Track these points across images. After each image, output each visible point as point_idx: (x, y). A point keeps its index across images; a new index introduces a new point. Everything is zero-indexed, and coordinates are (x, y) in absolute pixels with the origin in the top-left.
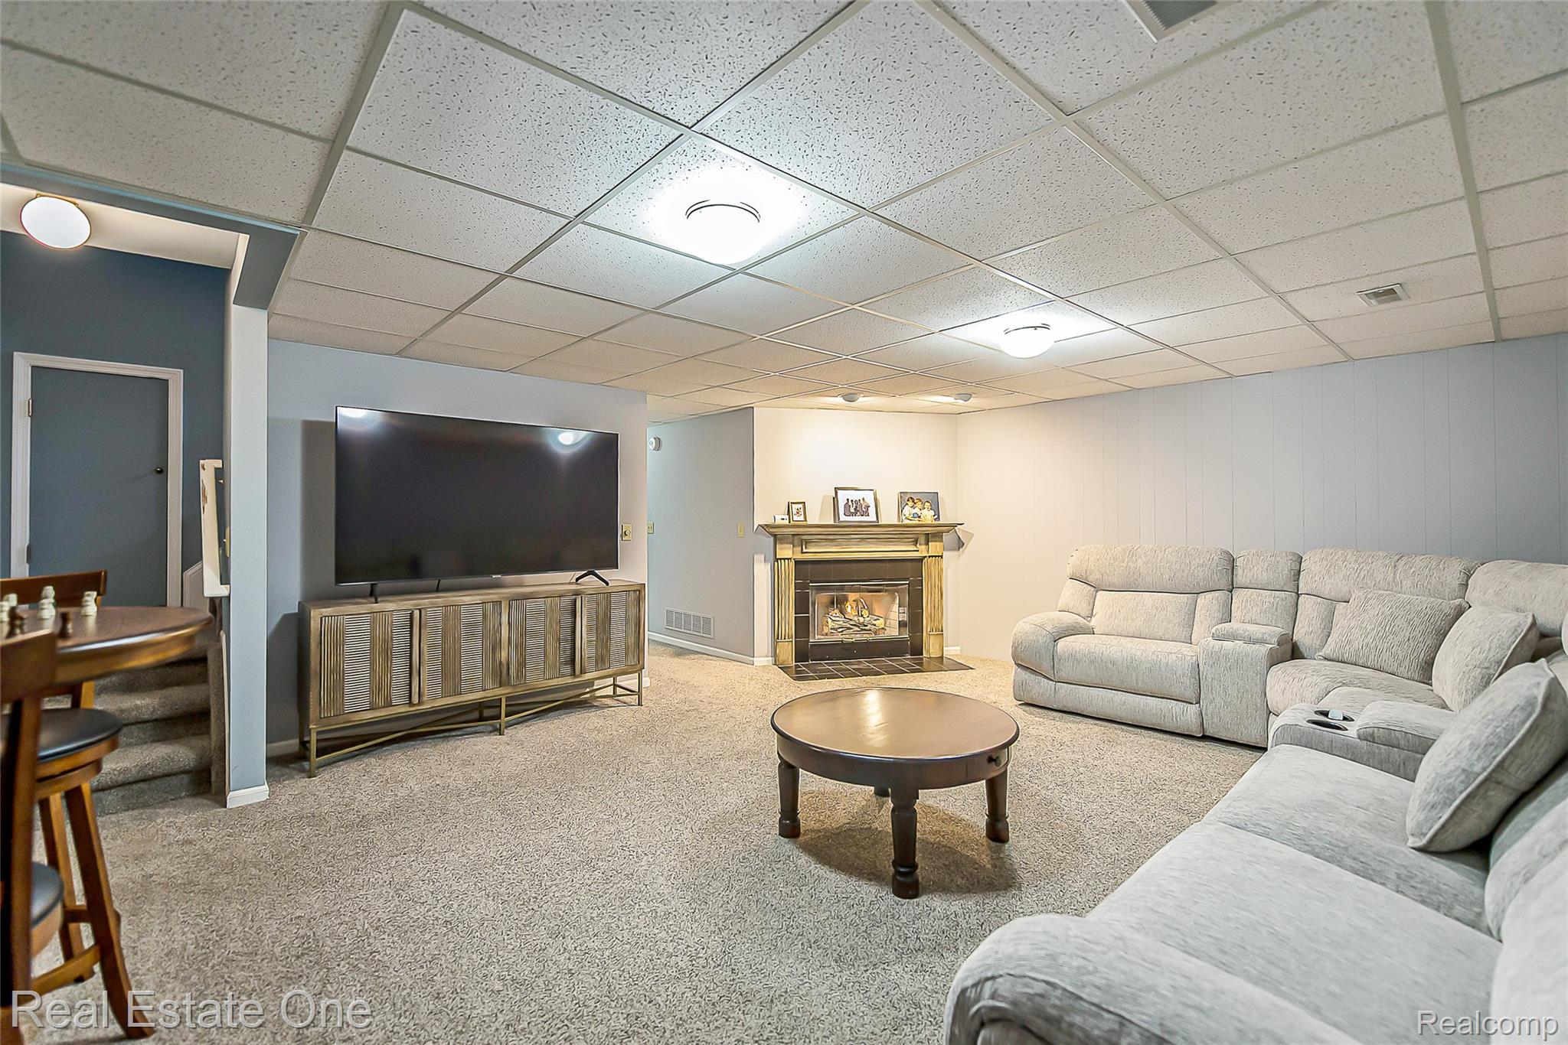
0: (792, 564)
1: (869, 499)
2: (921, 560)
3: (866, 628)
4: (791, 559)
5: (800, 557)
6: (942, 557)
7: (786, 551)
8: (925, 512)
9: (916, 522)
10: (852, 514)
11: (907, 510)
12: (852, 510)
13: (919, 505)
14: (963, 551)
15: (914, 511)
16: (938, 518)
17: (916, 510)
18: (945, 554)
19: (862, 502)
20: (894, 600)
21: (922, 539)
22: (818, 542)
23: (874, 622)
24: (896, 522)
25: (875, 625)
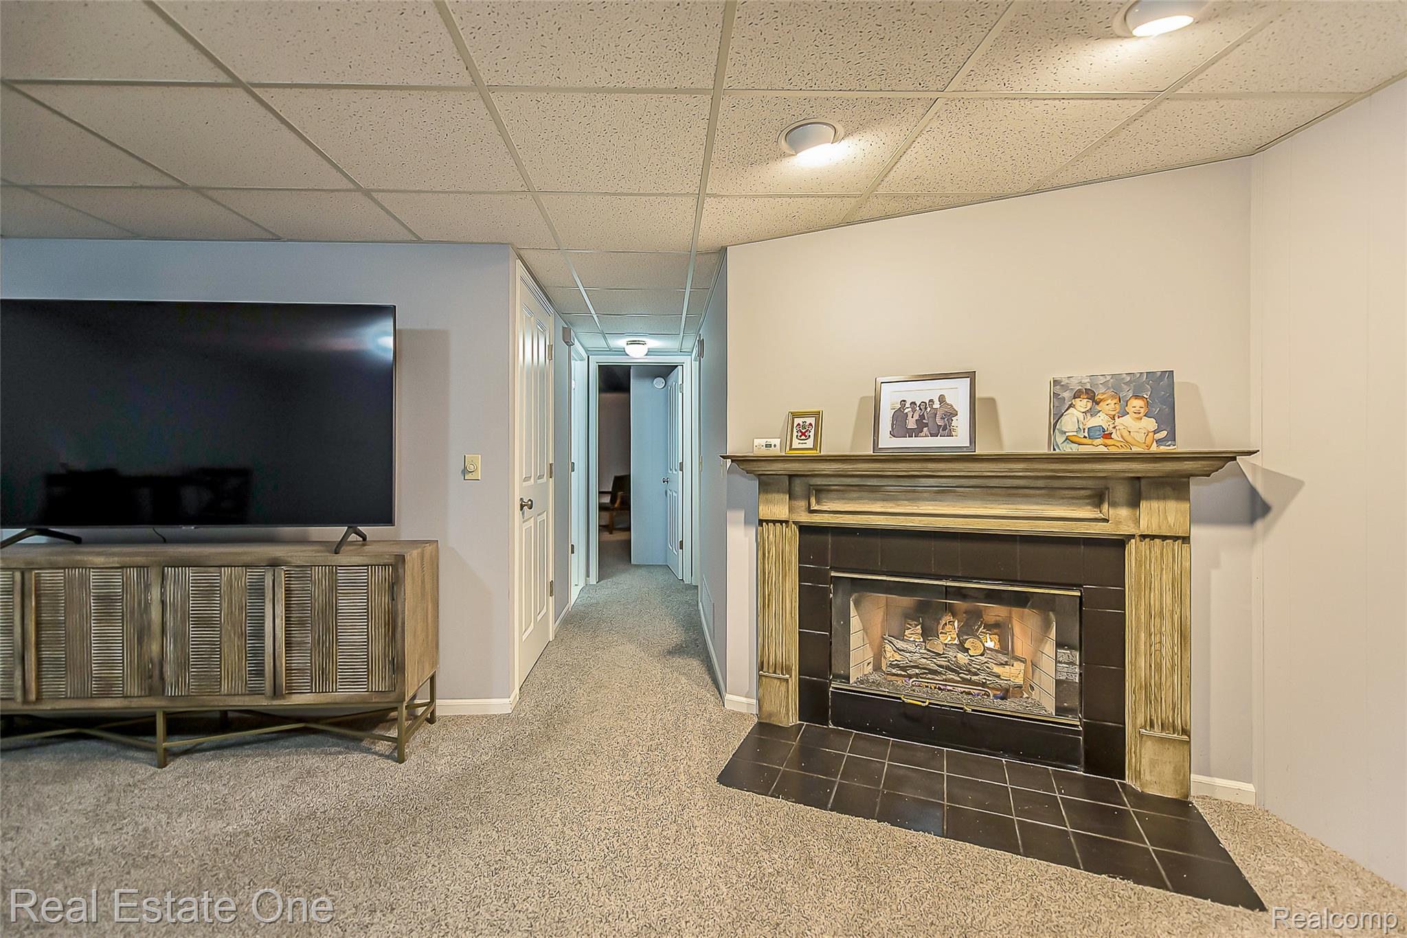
0: (793, 533)
1: (957, 394)
2: (1119, 544)
3: (974, 678)
4: (787, 522)
5: (805, 518)
6: (1186, 539)
7: (778, 508)
8: (1127, 421)
9: (1098, 447)
10: (910, 433)
11: (1072, 420)
12: (911, 424)
13: (1109, 406)
14: (1266, 531)
15: (1093, 422)
16: (1172, 437)
17: (1100, 420)
18: (1199, 534)
19: (936, 405)
20: (1047, 627)
21: (1121, 492)
22: (844, 491)
23: (997, 669)
24: (1044, 450)
25: (998, 677)
